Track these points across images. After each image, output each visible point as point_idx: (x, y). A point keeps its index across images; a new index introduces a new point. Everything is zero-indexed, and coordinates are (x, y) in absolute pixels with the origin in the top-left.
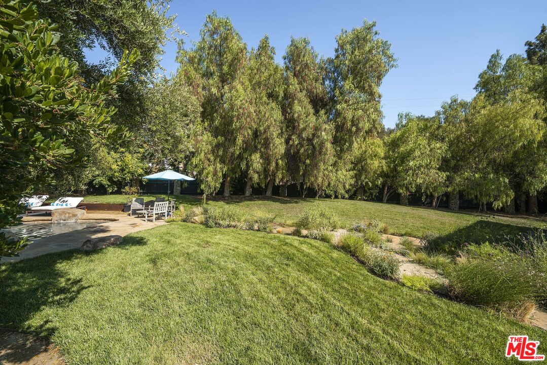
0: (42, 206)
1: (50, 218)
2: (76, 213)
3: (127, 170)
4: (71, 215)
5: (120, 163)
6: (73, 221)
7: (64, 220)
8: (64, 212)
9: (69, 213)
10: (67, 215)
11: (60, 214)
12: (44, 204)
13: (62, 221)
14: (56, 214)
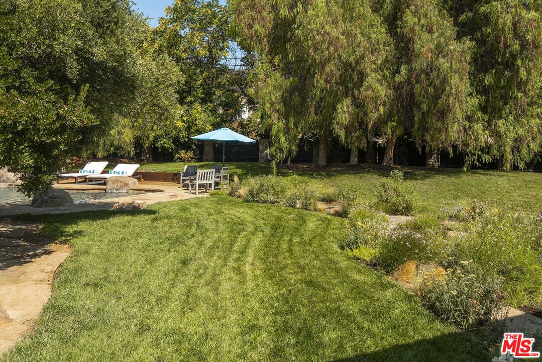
0: (102, 173)
1: (105, 187)
2: (127, 182)
3: (195, 128)
4: (123, 184)
5: (187, 118)
6: (124, 191)
7: (117, 190)
8: (116, 180)
9: (121, 182)
10: (119, 184)
11: (113, 183)
12: (103, 172)
13: (115, 191)
14: (110, 182)
